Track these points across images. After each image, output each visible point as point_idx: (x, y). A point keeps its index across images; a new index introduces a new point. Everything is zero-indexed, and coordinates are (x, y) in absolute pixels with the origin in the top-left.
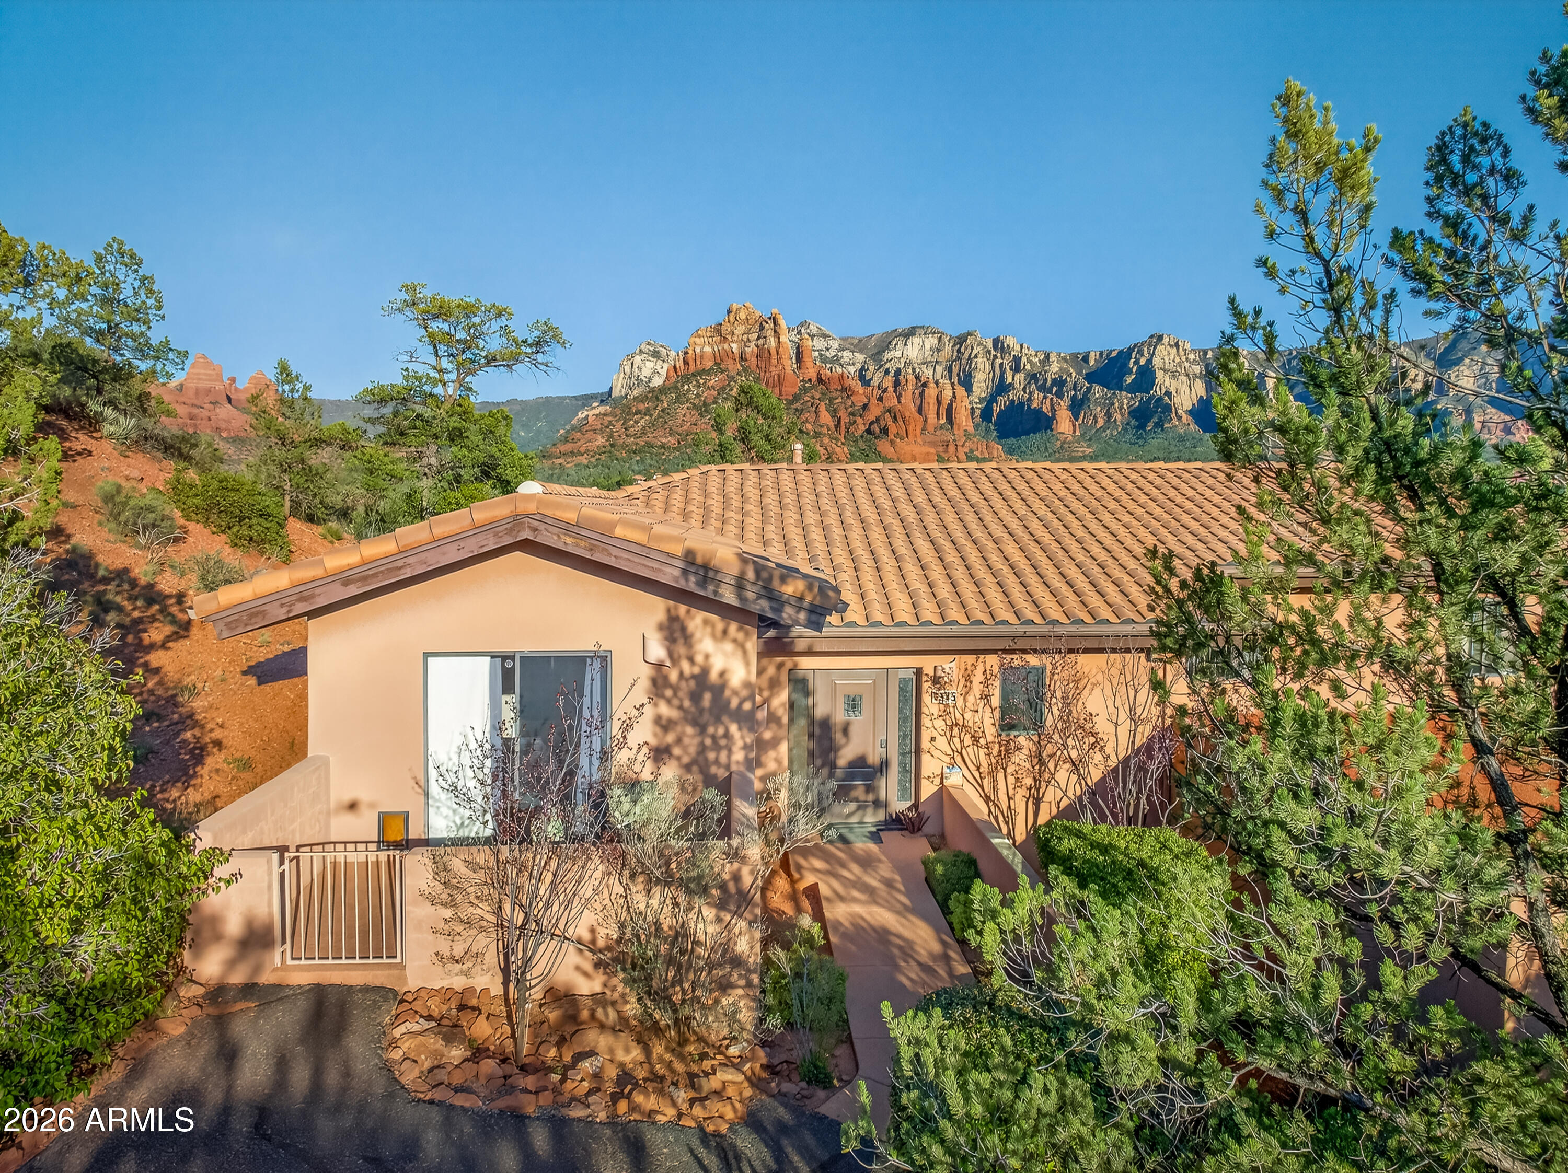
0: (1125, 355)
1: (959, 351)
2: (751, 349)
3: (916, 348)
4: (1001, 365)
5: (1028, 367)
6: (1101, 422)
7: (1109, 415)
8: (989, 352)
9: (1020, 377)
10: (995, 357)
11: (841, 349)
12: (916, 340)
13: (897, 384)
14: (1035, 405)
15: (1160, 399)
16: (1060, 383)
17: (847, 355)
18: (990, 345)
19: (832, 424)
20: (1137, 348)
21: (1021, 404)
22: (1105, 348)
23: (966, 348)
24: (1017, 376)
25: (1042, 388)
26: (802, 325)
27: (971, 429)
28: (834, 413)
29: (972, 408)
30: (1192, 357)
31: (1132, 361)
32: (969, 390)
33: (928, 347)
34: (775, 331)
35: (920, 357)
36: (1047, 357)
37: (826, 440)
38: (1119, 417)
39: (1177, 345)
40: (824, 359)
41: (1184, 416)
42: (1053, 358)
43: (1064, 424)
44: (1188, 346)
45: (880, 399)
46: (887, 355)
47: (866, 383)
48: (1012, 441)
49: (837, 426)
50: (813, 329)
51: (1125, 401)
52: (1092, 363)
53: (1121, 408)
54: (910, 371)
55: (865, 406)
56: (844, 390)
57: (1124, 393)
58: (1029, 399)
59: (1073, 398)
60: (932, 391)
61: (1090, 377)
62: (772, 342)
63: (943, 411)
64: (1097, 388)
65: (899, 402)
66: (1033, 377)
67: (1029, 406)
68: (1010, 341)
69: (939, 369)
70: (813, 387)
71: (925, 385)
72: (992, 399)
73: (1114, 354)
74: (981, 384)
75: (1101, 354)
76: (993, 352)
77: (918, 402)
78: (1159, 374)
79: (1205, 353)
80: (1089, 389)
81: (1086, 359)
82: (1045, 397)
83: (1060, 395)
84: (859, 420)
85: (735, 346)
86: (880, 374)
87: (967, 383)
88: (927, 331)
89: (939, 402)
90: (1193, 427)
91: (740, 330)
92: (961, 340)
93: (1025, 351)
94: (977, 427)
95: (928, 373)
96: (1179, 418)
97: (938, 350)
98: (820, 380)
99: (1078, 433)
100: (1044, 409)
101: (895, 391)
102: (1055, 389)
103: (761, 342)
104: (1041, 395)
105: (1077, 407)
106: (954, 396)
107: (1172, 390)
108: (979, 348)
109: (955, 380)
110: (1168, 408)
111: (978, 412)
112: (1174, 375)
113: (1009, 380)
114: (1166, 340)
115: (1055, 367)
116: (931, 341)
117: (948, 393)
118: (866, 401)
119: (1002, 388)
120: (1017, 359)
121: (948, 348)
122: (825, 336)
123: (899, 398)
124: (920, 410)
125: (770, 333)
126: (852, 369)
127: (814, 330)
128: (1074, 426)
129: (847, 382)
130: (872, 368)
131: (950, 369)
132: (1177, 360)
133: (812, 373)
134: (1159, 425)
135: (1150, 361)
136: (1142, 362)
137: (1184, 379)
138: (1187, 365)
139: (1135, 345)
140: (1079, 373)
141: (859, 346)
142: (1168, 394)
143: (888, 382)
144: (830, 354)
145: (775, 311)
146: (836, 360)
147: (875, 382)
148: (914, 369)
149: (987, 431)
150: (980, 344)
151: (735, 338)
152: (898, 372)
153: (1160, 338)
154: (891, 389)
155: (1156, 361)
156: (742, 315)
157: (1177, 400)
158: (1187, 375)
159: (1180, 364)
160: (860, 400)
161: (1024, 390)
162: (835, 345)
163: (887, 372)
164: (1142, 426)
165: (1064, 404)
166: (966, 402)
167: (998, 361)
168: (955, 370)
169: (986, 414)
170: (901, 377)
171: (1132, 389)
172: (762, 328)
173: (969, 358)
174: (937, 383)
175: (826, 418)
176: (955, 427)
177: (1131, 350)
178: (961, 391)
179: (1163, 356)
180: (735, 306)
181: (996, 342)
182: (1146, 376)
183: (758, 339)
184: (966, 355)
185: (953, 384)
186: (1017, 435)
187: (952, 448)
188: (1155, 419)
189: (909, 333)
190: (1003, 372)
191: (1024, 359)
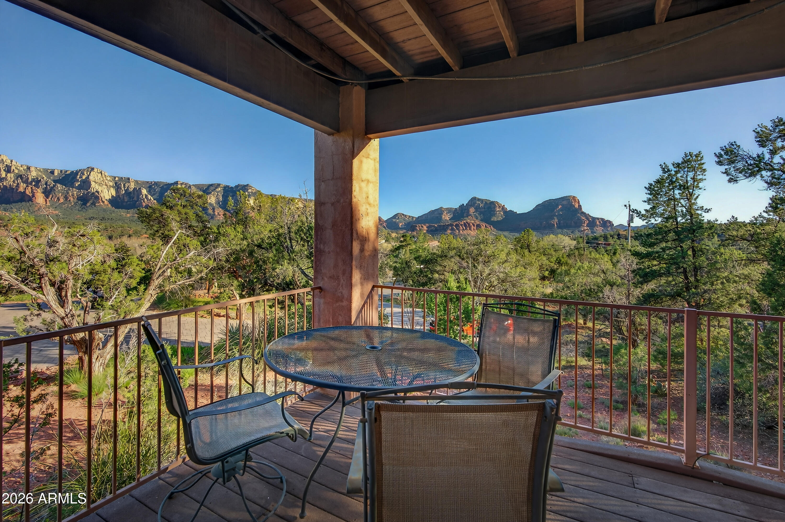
0: (74, 174)
5: (16, 171)
6: (62, 200)
7: (66, 198)
9: (10, 175)
14: (21, 189)
15: (93, 193)
16: (36, 181)
20: (82, 172)
21: (12, 189)
25: (25, 182)
30: (109, 178)
31: (78, 176)
36: (29, 168)
38: (72, 199)
39: (101, 173)
41: (106, 202)
42: (32, 169)
43: (40, 199)
44: (106, 174)
48: (6, 206)
51: (74, 192)
52: (56, 174)
53: (73, 195)
57: (74, 189)
58: (17, 187)
59: (45, 188)
61: (55, 181)
64: (59, 185)
66: (19, 176)
67: (17, 190)
73: (68, 172)
75: (61, 171)
78: (93, 184)
79: (115, 178)
80: (54, 186)
81: (52, 172)
82: (27, 187)
83: (37, 186)
90: (109, 205)
93: (14, 163)
96: (103, 202)
99: (48, 204)
100: (27, 192)
102: (33, 183)
104: (25, 185)
105: (47, 192)
107: (100, 190)
110: (97, 198)
112: (100, 184)
113: (3, 176)
114: (96, 170)
115: (33, 174)
120: (8, 167)
128: (46, 201)
132: (102, 179)
134: (94, 204)
135: (88, 177)
136: (84, 177)
137: (105, 186)
138: (106, 181)
139: (80, 170)
140: (48, 178)
142: (97, 192)
153: (93, 169)
155: (91, 178)
157: (102, 195)
158: (106, 185)
159: (103, 181)
161: (13, 182)
164: (85, 204)
165: (39, 191)
171: (79, 188)
177: (77, 172)
179: (94, 176)
182: (86, 184)
186: (9, 203)
188: (91, 202)
191: (13, 167)
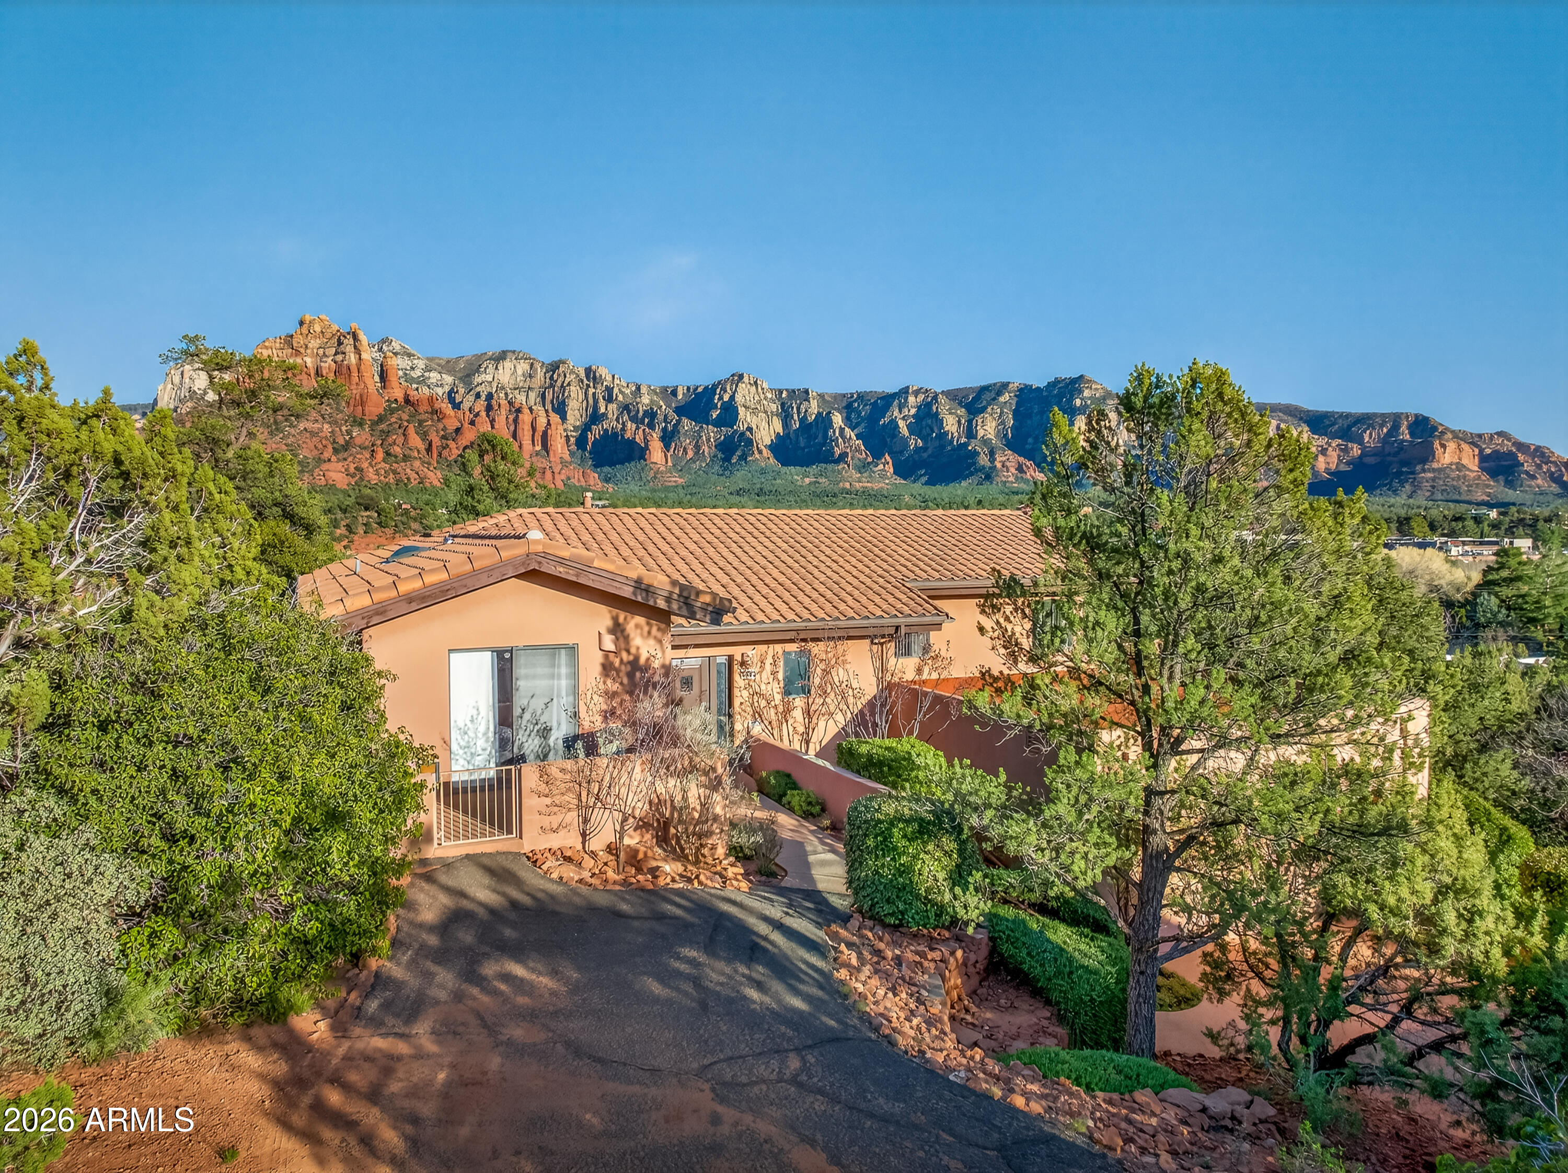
0: (710, 391)
1: (551, 378)
2: (328, 364)
3: (508, 372)
4: (594, 394)
5: (620, 398)
6: (690, 454)
7: (697, 447)
8: (582, 381)
9: (612, 407)
10: (588, 386)
11: (428, 369)
12: (508, 364)
13: (489, 408)
14: (628, 435)
15: (743, 434)
16: (651, 414)
17: (434, 376)
18: (583, 375)
19: (422, 446)
20: (720, 385)
21: (615, 434)
22: (692, 384)
23: (559, 375)
24: (610, 406)
25: (634, 419)
26: (383, 341)
27: (567, 457)
28: (424, 436)
29: (567, 436)
30: (769, 396)
31: (717, 397)
32: (564, 418)
33: (520, 372)
34: (355, 347)
35: (512, 382)
36: (638, 388)
37: (417, 464)
38: (707, 450)
39: (756, 383)
40: (411, 380)
42: (644, 390)
43: (657, 454)
44: (766, 385)
45: (472, 423)
46: (478, 379)
47: (457, 406)
48: (607, 469)
49: (429, 449)
50: (396, 346)
51: (711, 434)
52: (680, 397)
53: (708, 440)
54: (502, 395)
55: (458, 430)
56: (435, 412)
57: (711, 427)
58: (623, 429)
59: (664, 430)
60: (526, 417)
61: (679, 411)
62: (352, 359)
63: (538, 437)
64: (685, 421)
65: (493, 427)
66: (626, 408)
67: (623, 436)
68: (603, 372)
69: (532, 395)
70: (397, 409)
71: (519, 411)
72: (586, 428)
73: (700, 390)
74: (575, 414)
75: (688, 388)
76: (586, 382)
77: (512, 428)
78: (741, 410)
79: (781, 392)
80: (678, 422)
81: (674, 393)
82: (638, 428)
83: (651, 426)
84: (452, 444)
85: (309, 360)
86: (471, 398)
87: (561, 409)
88: (518, 356)
89: (534, 429)
90: (772, 458)
91: (314, 344)
92: (554, 367)
93: (617, 381)
94: (572, 454)
95: (521, 398)
96: (760, 452)
97: (530, 376)
98: (407, 401)
99: (670, 464)
100: (637, 440)
101: (488, 416)
102: (646, 420)
103: (339, 358)
104: (634, 426)
105: (667, 438)
106: (549, 423)
107: (754, 425)
108: (573, 376)
109: (549, 406)
110: (750, 442)
111: (572, 440)
112: (755, 411)
113: (603, 410)
114: (746, 379)
115: (646, 400)
116: (523, 367)
117: (542, 421)
118: (459, 425)
119: (595, 417)
120: (609, 390)
121: (540, 373)
122: (410, 355)
123: (492, 422)
124: (515, 436)
125: (349, 349)
126: (440, 391)
127: (397, 348)
128: (666, 456)
129: (437, 406)
130: (462, 391)
131: (543, 397)
132: (757, 398)
133: (399, 394)
134: (743, 458)
135: (732, 398)
136: (726, 398)
137: (764, 416)
138: (766, 403)
139: (719, 383)
140: (668, 406)
141: (448, 367)
142: (750, 429)
143: (481, 405)
144: (417, 373)
145: (354, 325)
146: (422, 381)
147: (466, 405)
148: (506, 394)
149: (582, 459)
150: (572, 372)
151: (309, 351)
152: (490, 396)
153: (741, 377)
154: (483, 414)
155: (739, 398)
156: (317, 328)
157: (758, 436)
158: (766, 412)
159: (759, 402)
160: (452, 424)
161: (617, 420)
162: (421, 364)
163: (478, 396)
164: (727, 459)
165: (656, 435)
166: (561, 428)
167: (591, 391)
168: (549, 396)
169: (581, 442)
170: (494, 402)
171: (718, 423)
172: (340, 343)
173: (562, 386)
174: (531, 409)
175: (416, 441)
176: (551, 453)
177: (715, 387)
178: (555, 418)
179: (744, 394)
180: (308, 318)
181: (588, 371)
182: (730, 412)
183: (336, 353)
184: (559, 383)
185: (547, 411)
186: (612, 464)
187: (548, 474)
188: (739, 453)
189: (500, 357)
190: (596, 402)
191: (616, 390)
